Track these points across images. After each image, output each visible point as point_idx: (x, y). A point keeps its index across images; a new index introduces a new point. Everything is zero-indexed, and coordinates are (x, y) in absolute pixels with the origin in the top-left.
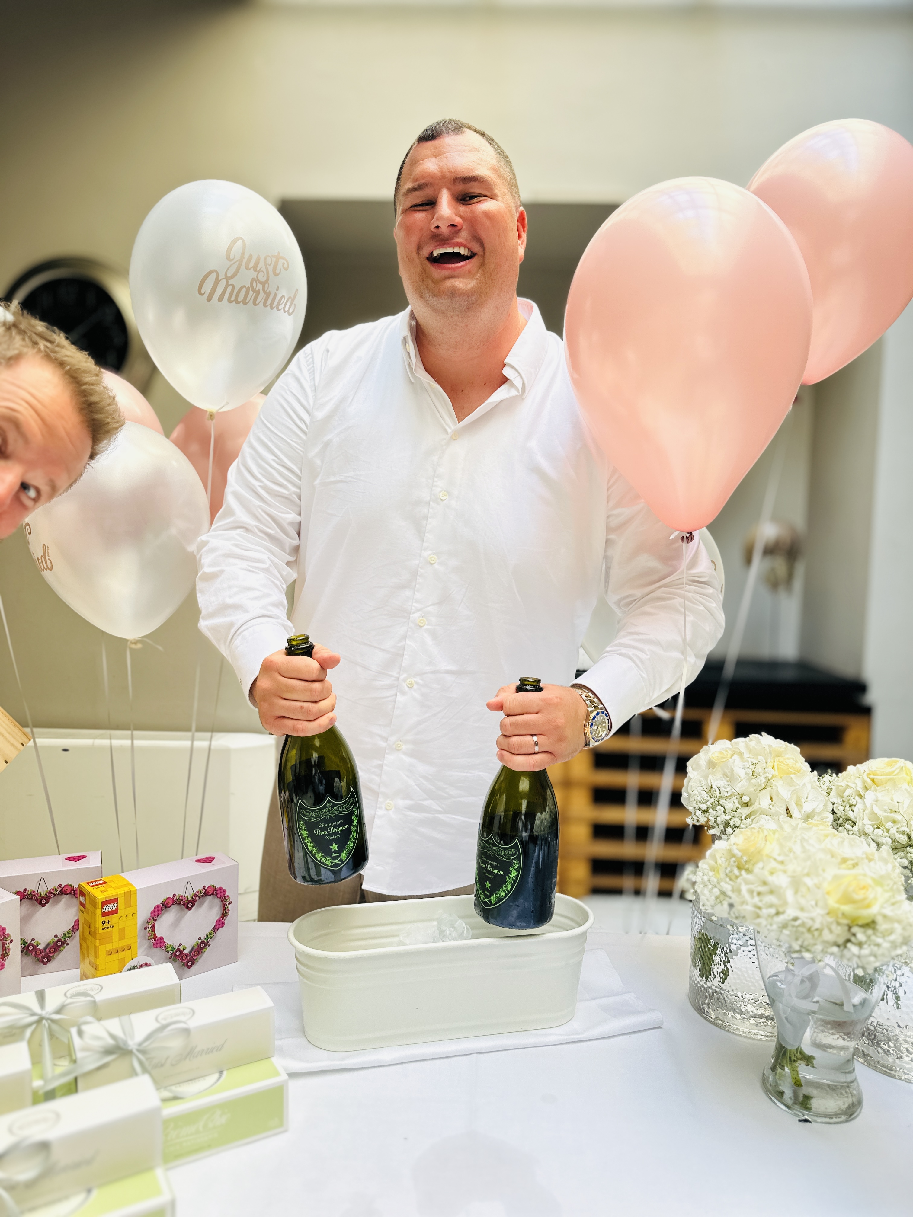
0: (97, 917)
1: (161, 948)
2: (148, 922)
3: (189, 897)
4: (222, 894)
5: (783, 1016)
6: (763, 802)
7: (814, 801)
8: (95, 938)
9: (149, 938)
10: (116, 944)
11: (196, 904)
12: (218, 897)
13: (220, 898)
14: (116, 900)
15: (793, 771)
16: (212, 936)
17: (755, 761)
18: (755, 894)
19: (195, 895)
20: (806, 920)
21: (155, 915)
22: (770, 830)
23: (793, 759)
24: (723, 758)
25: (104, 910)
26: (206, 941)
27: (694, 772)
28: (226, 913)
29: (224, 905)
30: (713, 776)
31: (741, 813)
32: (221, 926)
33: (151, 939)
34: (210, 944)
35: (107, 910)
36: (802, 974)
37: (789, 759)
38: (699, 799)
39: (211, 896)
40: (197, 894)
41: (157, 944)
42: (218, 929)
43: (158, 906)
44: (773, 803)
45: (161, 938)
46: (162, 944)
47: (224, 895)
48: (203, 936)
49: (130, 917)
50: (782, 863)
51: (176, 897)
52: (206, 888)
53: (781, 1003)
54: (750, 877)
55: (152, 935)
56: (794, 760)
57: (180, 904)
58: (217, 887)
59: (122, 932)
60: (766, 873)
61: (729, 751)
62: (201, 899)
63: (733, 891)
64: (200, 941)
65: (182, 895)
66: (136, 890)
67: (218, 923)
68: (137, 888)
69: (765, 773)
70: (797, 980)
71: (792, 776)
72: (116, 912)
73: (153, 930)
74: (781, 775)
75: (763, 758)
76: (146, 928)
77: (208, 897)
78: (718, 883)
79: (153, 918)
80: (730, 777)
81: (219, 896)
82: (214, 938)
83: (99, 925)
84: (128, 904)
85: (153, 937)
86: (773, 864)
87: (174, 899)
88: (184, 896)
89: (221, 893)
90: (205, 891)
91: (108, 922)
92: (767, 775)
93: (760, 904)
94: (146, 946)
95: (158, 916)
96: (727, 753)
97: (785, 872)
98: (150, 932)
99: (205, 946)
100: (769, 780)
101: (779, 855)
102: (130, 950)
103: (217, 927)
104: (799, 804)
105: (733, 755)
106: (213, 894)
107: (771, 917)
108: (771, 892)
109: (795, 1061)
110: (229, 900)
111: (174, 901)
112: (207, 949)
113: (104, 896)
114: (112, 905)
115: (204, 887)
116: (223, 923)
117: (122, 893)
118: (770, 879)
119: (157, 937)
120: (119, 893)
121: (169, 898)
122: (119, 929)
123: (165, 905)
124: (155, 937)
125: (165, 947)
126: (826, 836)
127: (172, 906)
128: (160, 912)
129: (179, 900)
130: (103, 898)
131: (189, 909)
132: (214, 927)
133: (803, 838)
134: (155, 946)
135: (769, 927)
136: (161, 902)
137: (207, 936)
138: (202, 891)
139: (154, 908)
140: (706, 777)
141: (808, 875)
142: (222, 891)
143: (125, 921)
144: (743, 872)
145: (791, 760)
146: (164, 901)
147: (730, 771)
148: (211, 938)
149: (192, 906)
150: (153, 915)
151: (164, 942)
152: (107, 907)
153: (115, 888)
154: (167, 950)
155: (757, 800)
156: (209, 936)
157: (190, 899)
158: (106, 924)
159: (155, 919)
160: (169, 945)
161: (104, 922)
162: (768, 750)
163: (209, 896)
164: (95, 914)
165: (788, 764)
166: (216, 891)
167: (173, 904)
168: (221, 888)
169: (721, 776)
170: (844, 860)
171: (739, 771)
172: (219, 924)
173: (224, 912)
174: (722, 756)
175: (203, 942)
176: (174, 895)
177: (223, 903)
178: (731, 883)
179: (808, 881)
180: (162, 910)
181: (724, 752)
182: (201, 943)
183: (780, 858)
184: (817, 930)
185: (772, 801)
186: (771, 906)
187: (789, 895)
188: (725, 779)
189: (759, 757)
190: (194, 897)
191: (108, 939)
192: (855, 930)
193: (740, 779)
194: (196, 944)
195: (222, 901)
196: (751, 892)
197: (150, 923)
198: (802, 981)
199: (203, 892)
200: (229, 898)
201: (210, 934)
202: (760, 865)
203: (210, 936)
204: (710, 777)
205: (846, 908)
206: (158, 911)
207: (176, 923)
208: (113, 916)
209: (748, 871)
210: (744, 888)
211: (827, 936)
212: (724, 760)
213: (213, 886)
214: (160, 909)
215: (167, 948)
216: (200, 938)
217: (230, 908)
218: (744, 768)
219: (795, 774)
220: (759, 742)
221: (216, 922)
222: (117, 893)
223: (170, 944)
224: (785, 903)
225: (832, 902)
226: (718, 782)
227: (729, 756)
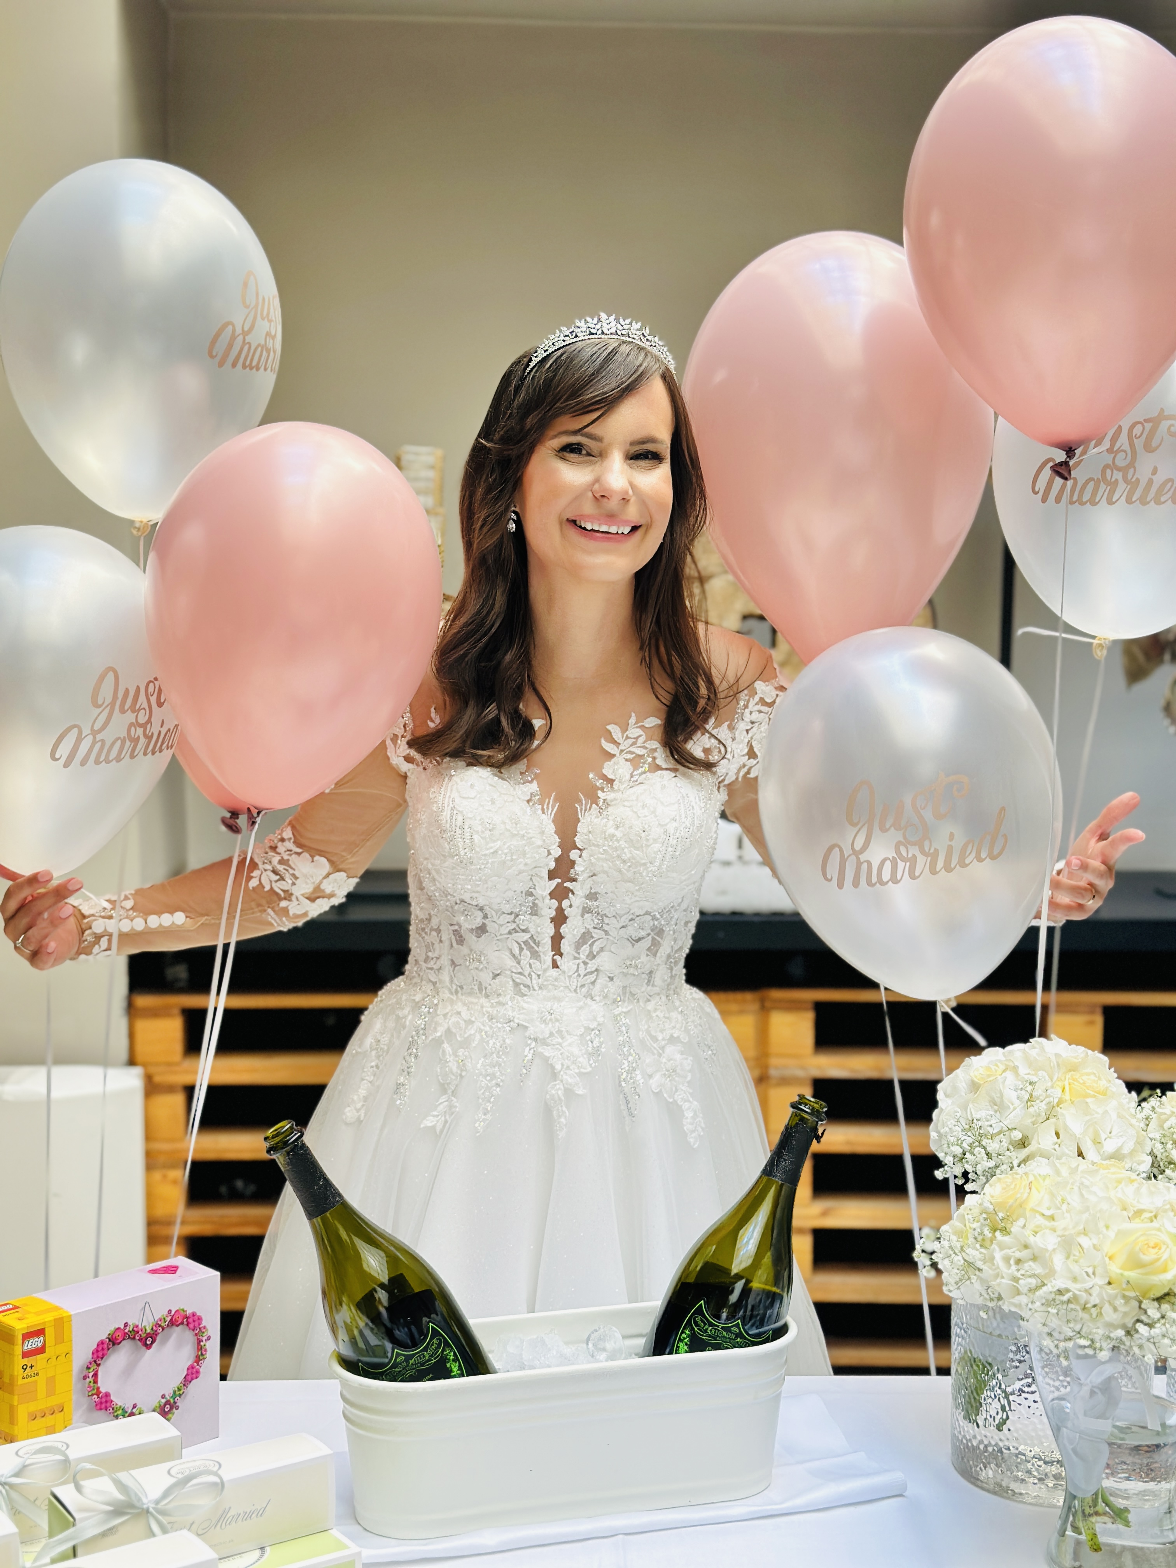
0: (16, 1358)
1: (106, 1410)
2: (88, 1368)
3: (147, 1328)
4: (196, 1323)
5: (1069, 1447)
6: (1044, 1140)
7: (1121, 1136)
8: (11, 1393)
9: (90, 1394)
10: (42, 1403)
11: (158, 1338)
12: (190, 1329)
13: (193, 1330)
14: (41, 1332)
15: (1092, 1093)
16: (181, 1392)
17: (1034, 1079)
18: (1012, 1262)
19: (157, 1324)
20: (1077, 1292)
21: (98, 1357)
22: (1040, 1175)
23: (1094, 1074)
24: (989, 1076)
25: (26, 1348)
26: (172, 1401)
27: (947, 1099)
28: (202, 1354)
29: (199, 1341)
30: (975, 1104)
31: (1010, 1157)
32: (194, 1376)
33: (93, 1395)
34: (178, 1407)
35: (30, 1347)
36: (1091, 1382)
37: (1088, 1074)
38: (952, 1139)
39: (181, 1326)
40: (159, 1323)
41: (101, 1403)
42: (190, 1382)
43: (102, 1342)
44: (1059, 1141)
45: (107, 1395)
46: (108, 1404)
47: (199, 1325)
48: (168, 1393)
49: (62, 1358)
50: (1052, 1218)
51: (128, 1328)
52: (173, 1313)
53: (1066, 1428)
54: (1006, 1239)
55: (94, 1389)
56: (1096, 1076)
57: (134, 1338)
58: (189, 1312)
59: (51, 1382)
60: (1028, 1232)
61: (999, 1064)
62: (165, 1330)
63: (984, 1261)
64: (164, 1401)
65: (137, 1324)
66: (70, 1316)
67: (190, 1371)
68: (72, 1313)
69: (1047, 1097)
70: (1086, 1390)
71: (1089, 1100)
72: (41, 1350)
73: (96, 1382)
74: (1073, 1099)
75: (1045, 1074)
76: (85, 1378)
77: (175, 1328)
78: (962, 1249)
79: (95, 1362)
80: (999, 1105)
81: (191, 1326)
82: (185, 1396)
83: (18, 1371)
84: (60, 1338)
85: (95, 1392)
86: (1040, 1220)
87: (126, 1331)
88: (140, 1326)
89: (194, 1321)
90: (171, 1319)
91: (31, 1367)
92: (1051, 1099)
93: (1018, 1275)
94: (85, 1406)
95: (102, 1358)
96: (997, 1068)
97: (1054, 1230)
98: (92, 1384)
99: (171, 1408)
100: (1054, 1107)
101: (1049, 1209)
102: (62, 1413)
103: (189, 1378)
104: (1097, 1142)
105: (1004, 1071)
106: (182, 1323)
107: (1032, 1290)
108: (1034, 1258)
109: (1090, 1515)
110: (206, 1333)
111: (125, 1334)
112: (174, 1414)
113: (25, 1326)
114: (37, 1339)
115: (170, 1312)
116: (198, 1372)
117: (50, 1321)
118: (1032, 1240)
119: (100, 1392)
120: (46, 1320)
121: (119, 1328)
122: (47, 1378)
123: (113, 1341)
124: (98, 1393)
125: (113, 1409)
126: (1119, 1182)
127: (123, 1342)
128: (105, 1351)
129: (133, 1333)
130: (24, 1328)
131: (148, 1347)
132: (185, 1377)
133: (1082, 1184)
134: (98, 1407)
135: (1030, 1306)
136: (106, 1335)
137: (174, 1392)
138: (166, 1319)
139: (98, 1345)
140: (965, 1108)
141: (1085, 1232)
142: (196, 1318)
143: (55, 1366)
144: (998, 1233)
145: (1092, 1077)
146: (112, 1333)
147: (998, 1095)
148: (180, 1395)
149: (152, 1343)
150: (95, 1356)
151: (112, 1401)
152: (30, 1343)
153: (38, 1314)
154: (116, 1414)
155: (1035, 1137)
156: (177, 1393)
157: (149, 1331)
158: (28, 1369)
159: (98, 1362)
160: (118, 1406)
161: (25, 1367)
162: (1055, 1063)
163: (177, 1326)
164: (11, 1354)
165: (1084, 1083)
166: (188, 1318)
167: (124, 1339)
168: (194, 1314)
169: (987, 1104)
170: (1139, 1213)
171: (1010, 1096)
172: (192, 1374)
173: (200, 1353)
174: (988, 1073)
175: (168, 1402)
176: (126, 1325)
177: (198, 1339)
178: (983, 1250)
179: (1085, 1241)
180: (109, 1349)
181: (993, 1067)
182: (165, 1404)
183: (1048, 1213)
184: (1095, 1306)
185: (1058, 1138)
186: (1034, 1276)
187: (1058, 1261)
188: (992, 1108)
189: (1040, 1073)
190: (154, 1328)
191: (31, 1394)
192: (1146, 1304)
193: (1012, 1107)
194: (158, 1405)
195: (196, 1334)
196: (1007, 1259)
197: (91, 1370)
198: (1092, 1393)
199: (168, 1319)
200: (207, 1330)
201: (179, 1390)
202: (1021, 1222)
203: (179, 1393)
204: (971, 1106)
205: (1132, 1274)
206: (103, 1349)
207: (129, 1370)
208: (39, 1357)
209: (1005, 1231)
210: (998, 1256)
211: (1109, 1315)
212: (991, 1079)
213: (183, 1310)
214: (106, 1346)
215: (116, 1411)
216: (163, 1397)
217: (207, 1347)
218: (1016, 1090)
219: (1094, 1096)
220: (1043, 1049)
221: (188, 1369)
222: (43, 1321)
223: (120, 1404)
224: (1052, 1273)
225: (1114, 1269)
226: (981, 1112)
227: (1000, 1072)
